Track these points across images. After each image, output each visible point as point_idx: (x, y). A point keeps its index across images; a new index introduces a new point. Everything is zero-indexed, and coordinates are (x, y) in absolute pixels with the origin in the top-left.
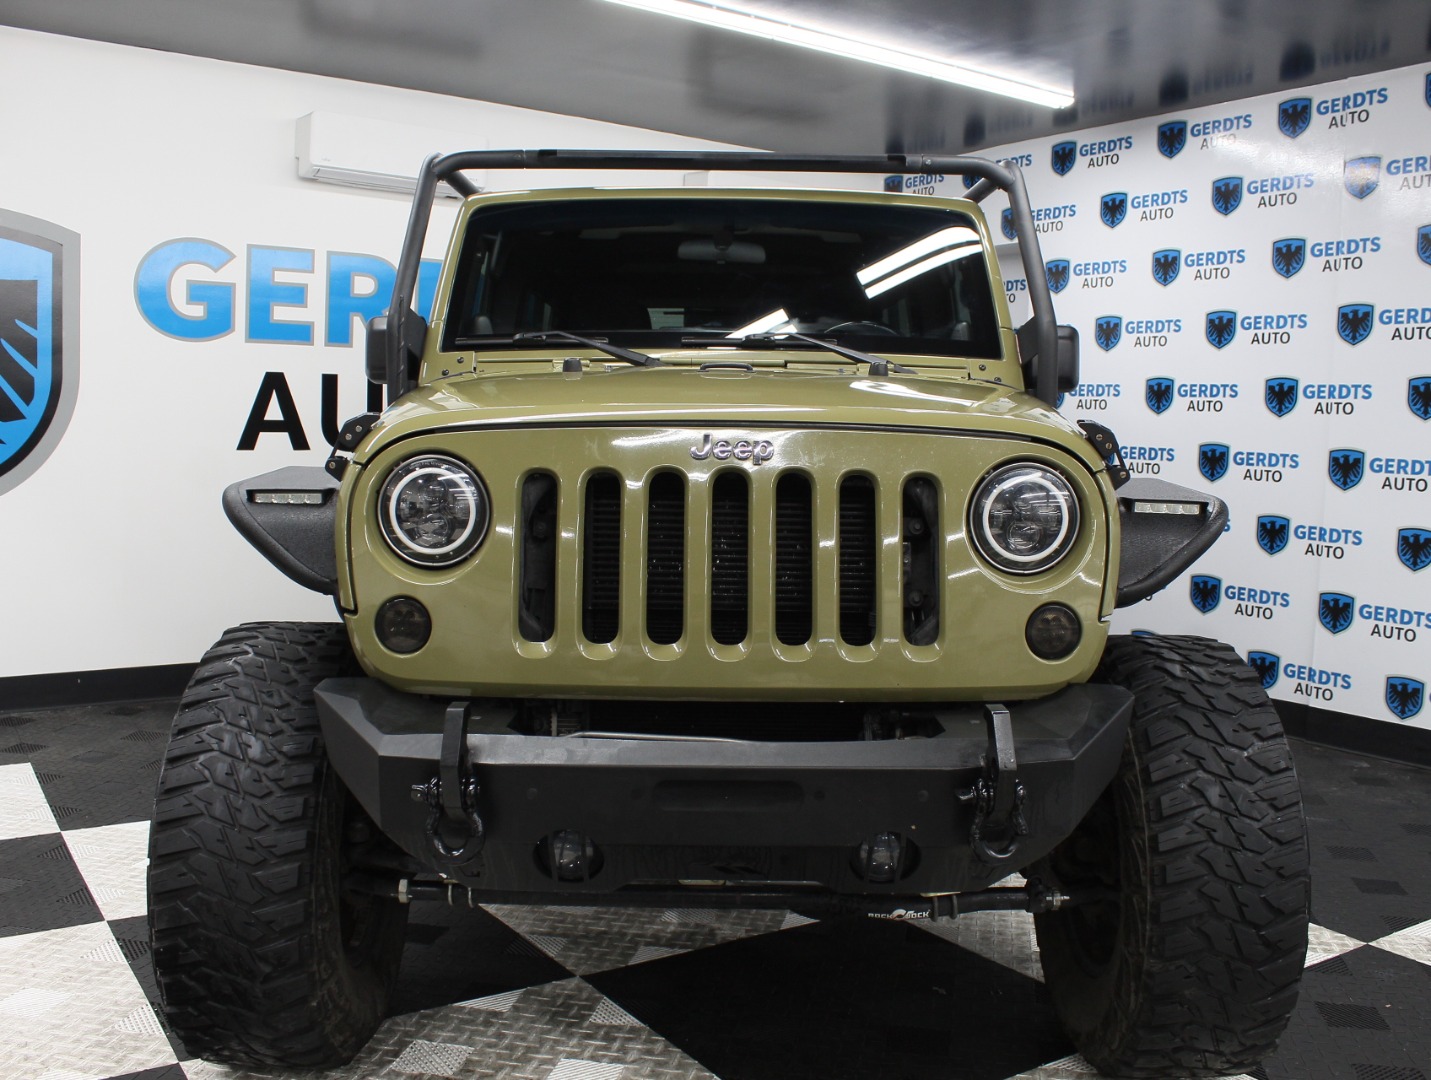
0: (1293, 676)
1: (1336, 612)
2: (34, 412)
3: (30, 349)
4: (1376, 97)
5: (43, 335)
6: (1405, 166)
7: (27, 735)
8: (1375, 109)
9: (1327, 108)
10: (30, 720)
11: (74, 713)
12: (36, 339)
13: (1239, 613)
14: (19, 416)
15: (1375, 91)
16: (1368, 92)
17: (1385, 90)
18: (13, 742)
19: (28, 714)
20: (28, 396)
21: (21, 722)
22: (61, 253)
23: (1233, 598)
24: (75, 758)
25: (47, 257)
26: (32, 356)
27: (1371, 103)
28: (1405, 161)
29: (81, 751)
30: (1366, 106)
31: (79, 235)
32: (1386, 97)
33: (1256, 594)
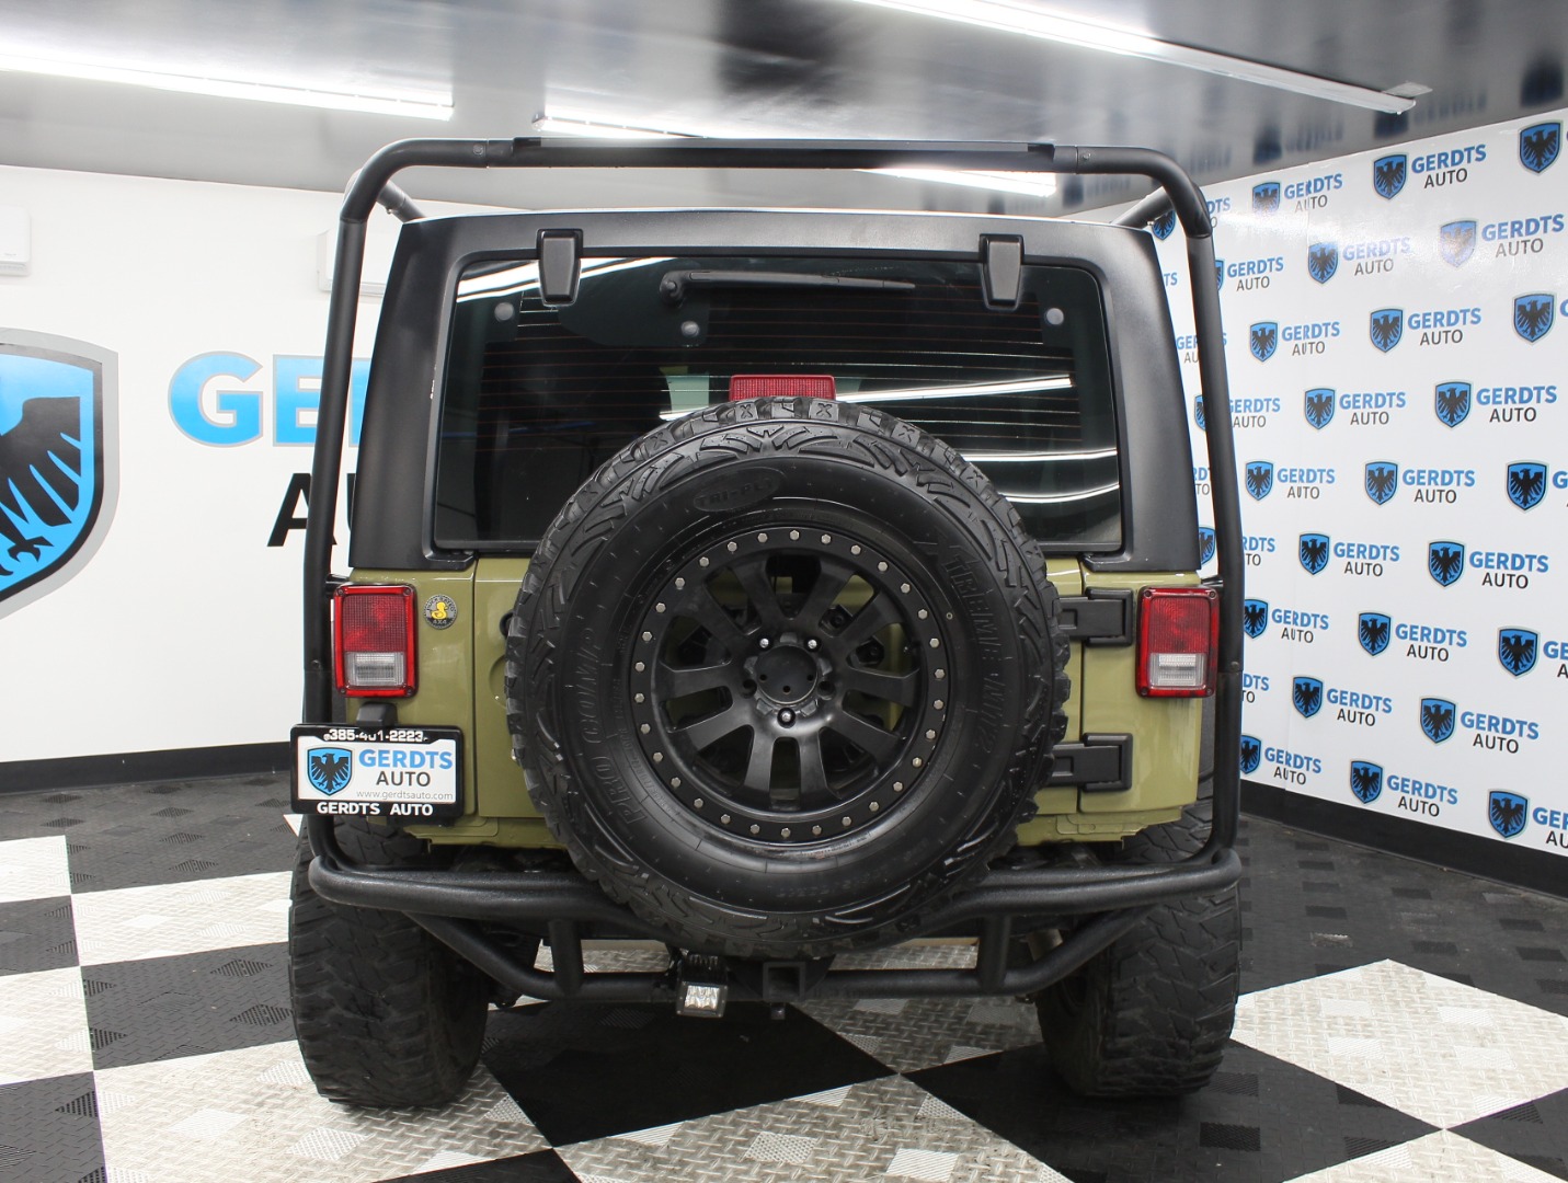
0: (1396, 789)
1: (1438, 719)
2: (78, 516)
3: (73, 459)
4: (1474, 155)
5: (85, 446)
6: (1500, 231)
7: (70, 811)
8: (1473, 167)
9: (1422, 166)
10: (76, 798)
11: (117, 791)
12: (79, 450)
13: (1342, 719)
14: (65, 520)
15: (1473, 148)
16: (1466, 150)
17: (1483, 146)
18: (56, 816)
19: (75, 792)
20: (73, 501)
21: (69, 799)
22: (101, 371)
23: (1335, 702)
24: (105, 832)
25: (89, 374)
26: (76, 467)
27: (1469, 161)
28: (1501, 225)
29: (112, 826)
30: (1464, 164)
31: (116, 355)
32: (1484, 155)
33: (1358, 698)
